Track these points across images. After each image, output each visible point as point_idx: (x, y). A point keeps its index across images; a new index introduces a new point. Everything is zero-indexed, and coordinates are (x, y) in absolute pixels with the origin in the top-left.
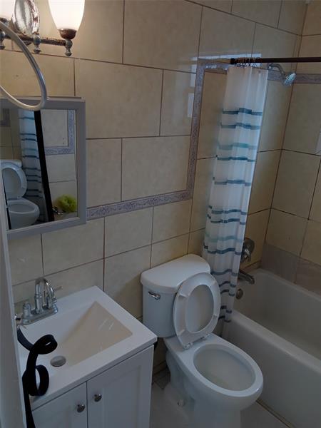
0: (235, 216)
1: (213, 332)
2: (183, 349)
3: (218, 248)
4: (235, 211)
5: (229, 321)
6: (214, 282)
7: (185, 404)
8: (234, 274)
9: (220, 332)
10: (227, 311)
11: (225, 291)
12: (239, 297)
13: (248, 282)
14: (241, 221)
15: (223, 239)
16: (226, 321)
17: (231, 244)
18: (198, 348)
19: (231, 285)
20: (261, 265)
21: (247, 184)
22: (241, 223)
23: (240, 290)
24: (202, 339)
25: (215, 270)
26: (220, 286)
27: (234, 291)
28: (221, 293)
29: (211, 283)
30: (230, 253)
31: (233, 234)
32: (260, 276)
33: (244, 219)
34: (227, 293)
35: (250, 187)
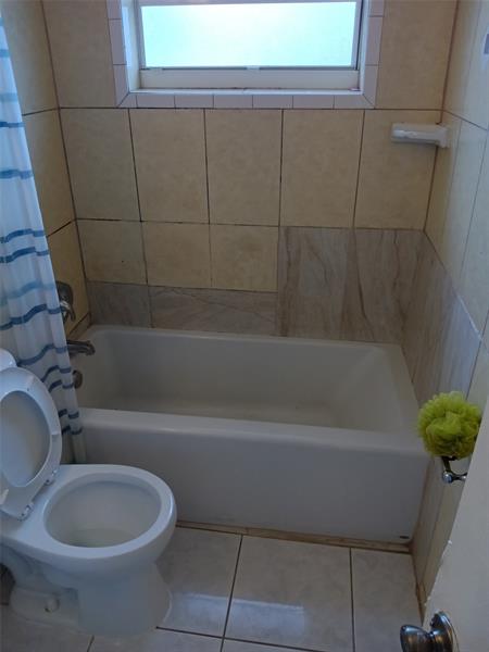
0: (22, 242)
1: (61, 464)
2: (18, 522)
3: (13, 316)
4: (20, 233)
5: (80, 431)
6: (31, 377)
7: (58, 603)
8: (59, 351)
9: (71, 458)
10: (71, 417)
11: (54, 385)
12: (77, 384)
13: (84, 355)
14: (38, 249)
15: (16, 295)
16: (73, 433)
17: (34, 298)
18: (45, 503)
19: (63, 371)
20: (92, 320)
21: (24, 175)
22: (39, 254)
23: (75, 372)
24: (47, 485)
25: (22, 358)
26: (43, 380)
27: (69, 378)
28: (50, 390)
29: (27, 383)
30: (40, 315)
31: (32, 279)
32: (97, 336)
33: (42, 243)
34: (59, 387)
35: (32, 178)
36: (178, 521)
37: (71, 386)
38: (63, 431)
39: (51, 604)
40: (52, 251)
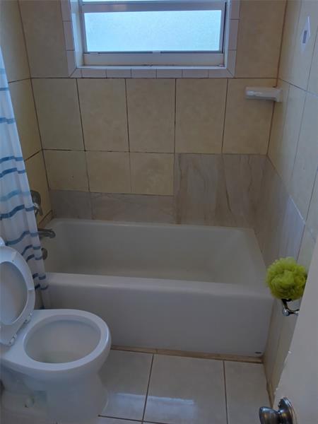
0: (9, 165)
1: (35, 309)
2: (6, 347)
3: (3, 213)
4: (7, 159)
5: (46, 288)
6: (15, 253)
8: (33, 235)
9: (41, 305)
10: (40, 278)
11: (29, 258)
12: (44, 257)
13: (48, 238)
14: (19, 170)
15: (5, 199)
16: (42, 289)
17: (17, 201)
18: (24, 336)
19: (35, 248)
20: (53, 215)
21: (9, 121)
22: (20, 172)
24: (25, 323)
25: (8, 240)
26: (22, 254)
27: (39, 253)
28: (27, 261)
29: (12, 256)
30: (20, 212)
31: (14, 188)
32: (56, 226)
33: (21, 165)
34: (33, 259)
35: (15, 124)
36: (112, 346)
37: (40, 258)
38: (36, 288)
39: (29, 401)
40: (28, 170)
